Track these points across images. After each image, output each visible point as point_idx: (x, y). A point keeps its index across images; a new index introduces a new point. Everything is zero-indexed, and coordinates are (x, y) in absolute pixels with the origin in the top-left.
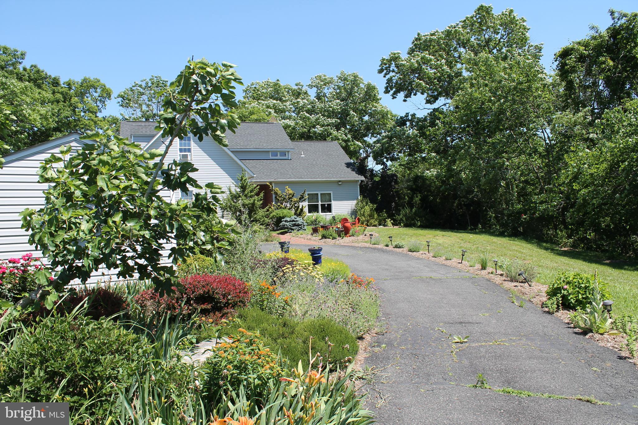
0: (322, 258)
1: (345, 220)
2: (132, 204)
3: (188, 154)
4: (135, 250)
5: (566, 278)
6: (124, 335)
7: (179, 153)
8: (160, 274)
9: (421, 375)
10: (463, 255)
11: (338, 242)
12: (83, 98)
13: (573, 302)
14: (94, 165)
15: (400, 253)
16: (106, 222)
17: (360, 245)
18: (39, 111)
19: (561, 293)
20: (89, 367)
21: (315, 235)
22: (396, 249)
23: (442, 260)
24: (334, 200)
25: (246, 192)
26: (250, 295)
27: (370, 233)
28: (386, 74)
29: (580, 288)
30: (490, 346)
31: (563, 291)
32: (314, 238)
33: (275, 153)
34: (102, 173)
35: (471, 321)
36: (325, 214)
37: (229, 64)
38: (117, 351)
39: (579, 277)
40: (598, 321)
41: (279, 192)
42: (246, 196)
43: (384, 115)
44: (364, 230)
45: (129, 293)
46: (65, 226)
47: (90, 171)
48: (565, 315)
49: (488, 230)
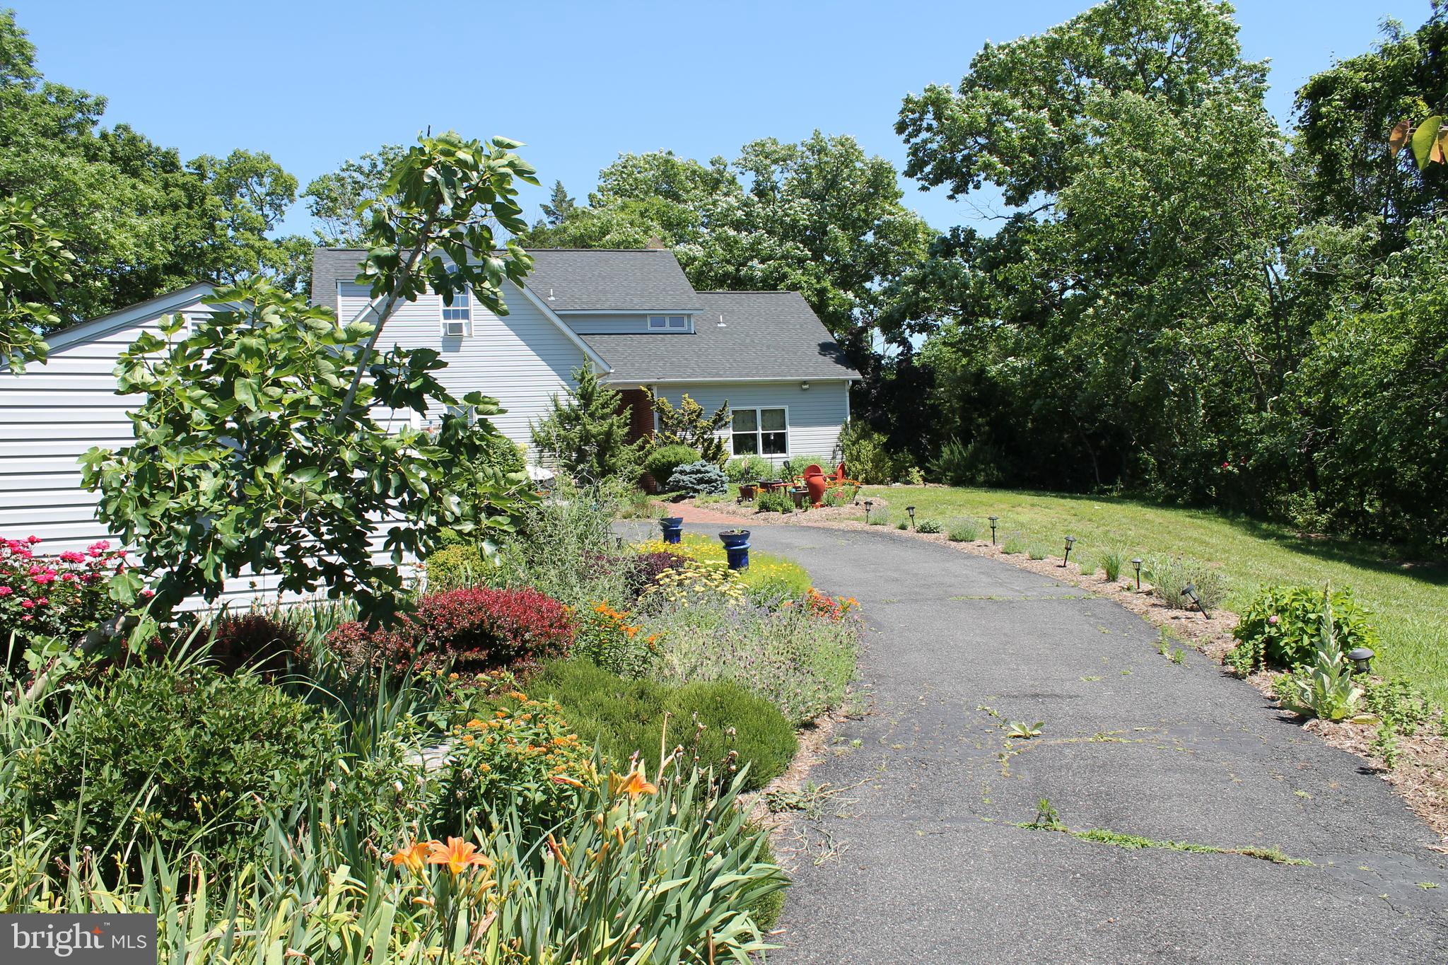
0: (750, 554)
1: (814, 470)
2: (307, 438)
3: (464, 322)
4: (317, 534)
5: (1277, 600)
6: (283, 705)
7: (442, 320)
8: (369, 585)
9: (924, 802)
10: (1068, 549)
11: (794, 519)
12: (232, 196)
13: (1290, 653)
14: (231, 358)
15: (930, 544)
16: (252, 474)
17: (843, 526)
18: (133, 228)
19: (1263, 633)
20: (208, 763)
21: (745, 503)
22: (921, 535)
23: (1021, 560)
24: (791, 425)
25: (592, 408)
26: (574, 632)
27: (869, 500)
28: (910, 136)
29: (1306, 622)
30: (1087, 744)
31: (1267, 629)
32: (743, 510)
33: (658, 320)
34: (245, 375)
35: (1058, 691)
36: (769, 455)
37: (507, 140)
38: (269, 736)
39: (1305, 597)
40: (1331, 694)
41: (668, 407)
42: (592, 415)
43: (909, 232)
44: (856, 493)
45: (318, 627)
46: (171, 484)
47: (225, 369)
48: (1267, 680)
49: (1136, 492)
